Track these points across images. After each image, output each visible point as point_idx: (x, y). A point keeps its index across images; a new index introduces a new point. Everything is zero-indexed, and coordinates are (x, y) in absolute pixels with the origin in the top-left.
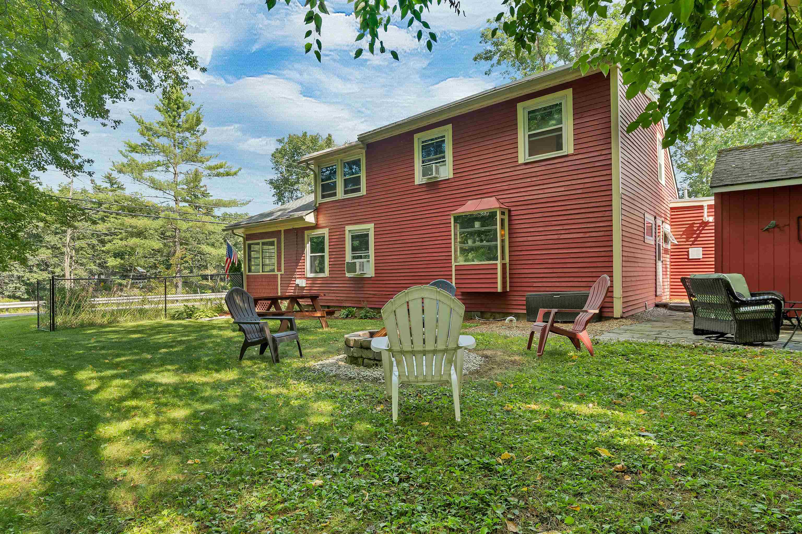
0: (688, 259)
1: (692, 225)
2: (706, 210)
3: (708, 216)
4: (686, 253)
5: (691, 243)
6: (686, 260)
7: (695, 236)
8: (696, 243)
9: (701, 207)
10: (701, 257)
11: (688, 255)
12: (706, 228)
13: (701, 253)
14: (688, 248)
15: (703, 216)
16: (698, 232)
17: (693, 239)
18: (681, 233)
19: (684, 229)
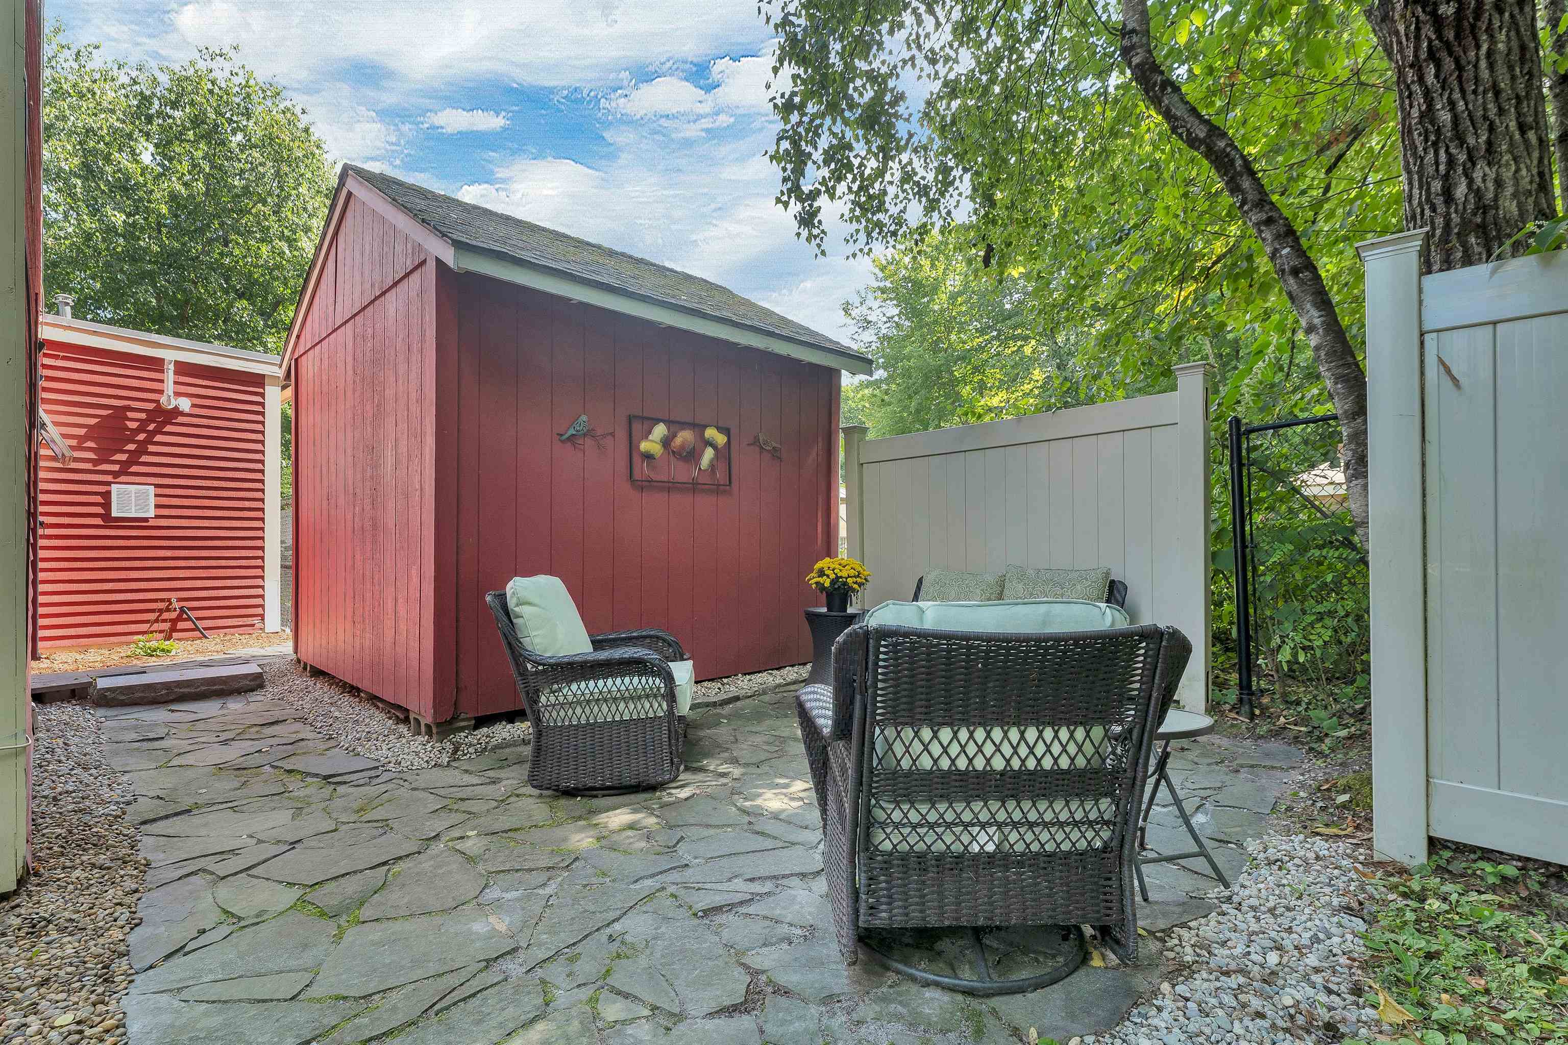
0: (107, 516)
1: (120, 413)
2: (170, 376)
3: (177, 394)
4: (99, 499)
5: (116, 468)
6: (98, 521)
7: (131, 447)
8: (134, 469)
9: (156, 364)
10: (151, 513)
11: (107, 505)
12: (168, 428)
13: (152, 501)
14: (109, 484)
15: (161, 392)
16: (141, 437)
17: (123, 457)
18: (82, 431)
19: (93, 421)
